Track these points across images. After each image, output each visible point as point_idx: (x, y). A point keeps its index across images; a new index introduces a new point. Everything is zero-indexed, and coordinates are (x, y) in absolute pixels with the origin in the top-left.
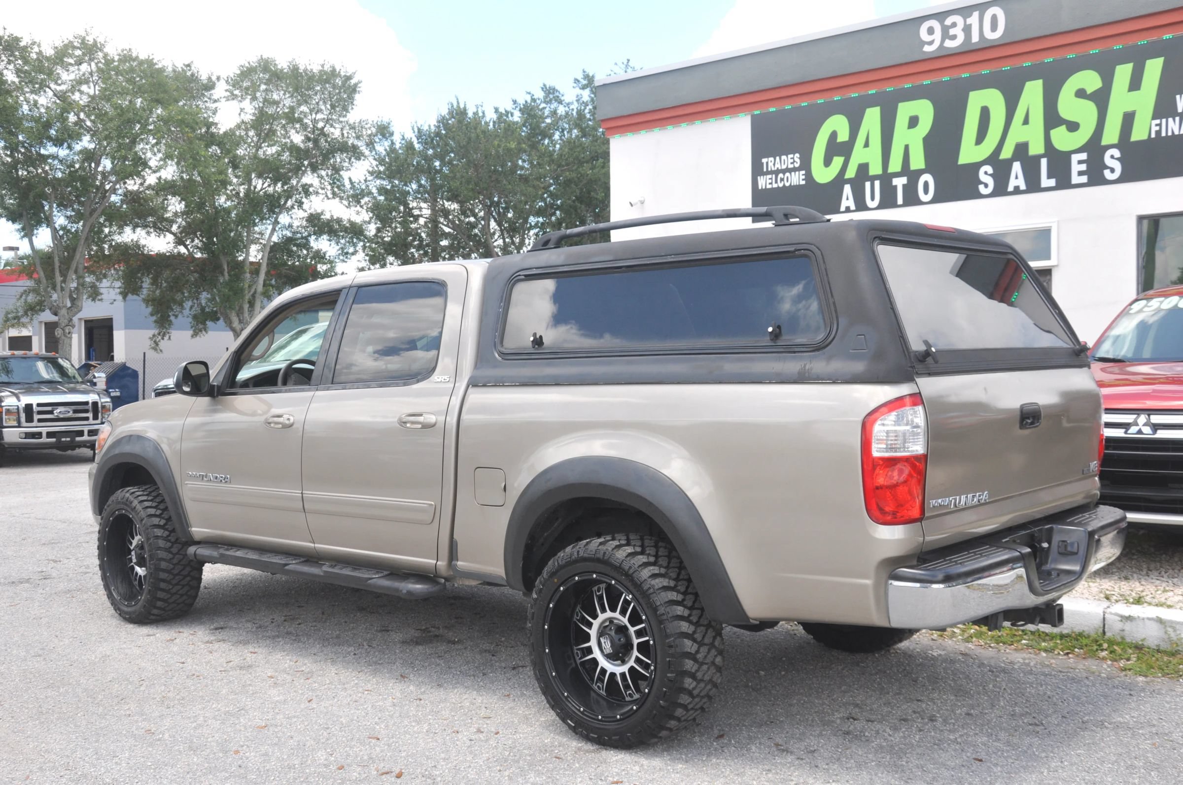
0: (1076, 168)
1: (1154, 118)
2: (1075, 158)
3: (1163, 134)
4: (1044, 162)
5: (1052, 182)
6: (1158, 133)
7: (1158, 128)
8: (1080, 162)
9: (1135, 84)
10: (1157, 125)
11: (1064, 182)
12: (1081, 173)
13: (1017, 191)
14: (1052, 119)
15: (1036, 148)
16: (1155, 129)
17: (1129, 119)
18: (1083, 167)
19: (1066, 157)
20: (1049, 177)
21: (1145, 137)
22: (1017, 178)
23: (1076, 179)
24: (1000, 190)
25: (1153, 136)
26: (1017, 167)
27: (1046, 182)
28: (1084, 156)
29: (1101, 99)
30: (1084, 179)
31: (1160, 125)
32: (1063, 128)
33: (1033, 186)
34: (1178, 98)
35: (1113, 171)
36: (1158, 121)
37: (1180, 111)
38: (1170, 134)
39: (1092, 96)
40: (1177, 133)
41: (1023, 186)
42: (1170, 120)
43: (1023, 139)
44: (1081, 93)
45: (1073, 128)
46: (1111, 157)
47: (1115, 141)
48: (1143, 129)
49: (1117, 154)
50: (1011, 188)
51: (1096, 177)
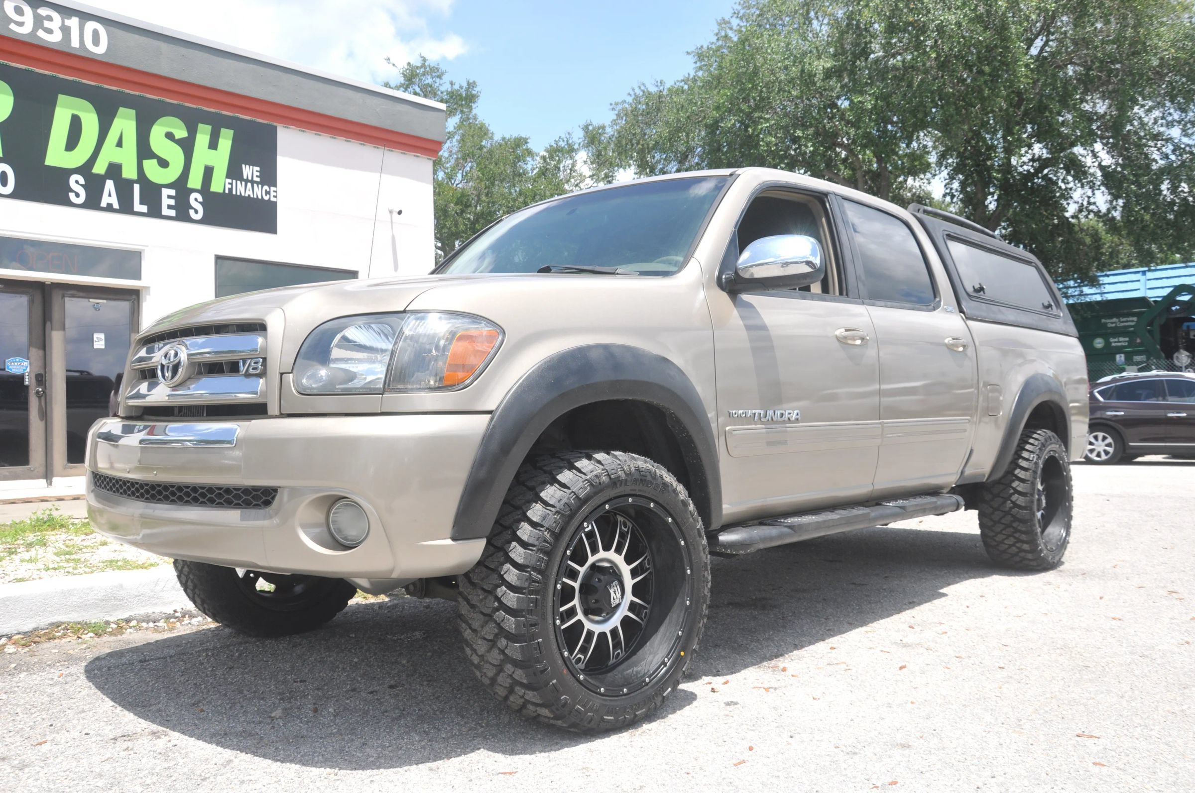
0: (166, 202)
1: (228, 177)
2: (166, 192)
3: (234, 193)
4: (137, 187)
5: (144, 209)
6: (231, 190)
7: (230, 186)
8: (169, 197)
9: (213, 145)
10: (229, 183)
11: (155, 212)
12: (170, 207)
13: (109, 208)
14: (144, 151)
15: (129, 172)
16: (228, 186)
17: (209, 172)
18: (172, 202)
19: (158, 188)
20: (141, 203)
21: (221, 191)
22: (110, 195)
23: (165, 211)
24: (93, 202)
25: (227, 191)
26: (110, 185)
27: (138, 207)
28: (172, 192)
29: (187, 146)
30: (172, 213)
31: (231, 184)
32: (155, 161)
33: (126, 207)
34: (243, 166)
35: (196, 212)
36: (230, 181)
37: (245, 177)
38: (238, 194)
39: (180, 142)
40: (243, 194)
41: (116, 206)
42: (239, 182)
43: (116, 160)
44: (170, 136)
45: (164, 163)
46: (195, 200)
47: (198, 186)
48: (219, 184)
49: (200, 199)
50: (103, 204)
51: (182, 213)
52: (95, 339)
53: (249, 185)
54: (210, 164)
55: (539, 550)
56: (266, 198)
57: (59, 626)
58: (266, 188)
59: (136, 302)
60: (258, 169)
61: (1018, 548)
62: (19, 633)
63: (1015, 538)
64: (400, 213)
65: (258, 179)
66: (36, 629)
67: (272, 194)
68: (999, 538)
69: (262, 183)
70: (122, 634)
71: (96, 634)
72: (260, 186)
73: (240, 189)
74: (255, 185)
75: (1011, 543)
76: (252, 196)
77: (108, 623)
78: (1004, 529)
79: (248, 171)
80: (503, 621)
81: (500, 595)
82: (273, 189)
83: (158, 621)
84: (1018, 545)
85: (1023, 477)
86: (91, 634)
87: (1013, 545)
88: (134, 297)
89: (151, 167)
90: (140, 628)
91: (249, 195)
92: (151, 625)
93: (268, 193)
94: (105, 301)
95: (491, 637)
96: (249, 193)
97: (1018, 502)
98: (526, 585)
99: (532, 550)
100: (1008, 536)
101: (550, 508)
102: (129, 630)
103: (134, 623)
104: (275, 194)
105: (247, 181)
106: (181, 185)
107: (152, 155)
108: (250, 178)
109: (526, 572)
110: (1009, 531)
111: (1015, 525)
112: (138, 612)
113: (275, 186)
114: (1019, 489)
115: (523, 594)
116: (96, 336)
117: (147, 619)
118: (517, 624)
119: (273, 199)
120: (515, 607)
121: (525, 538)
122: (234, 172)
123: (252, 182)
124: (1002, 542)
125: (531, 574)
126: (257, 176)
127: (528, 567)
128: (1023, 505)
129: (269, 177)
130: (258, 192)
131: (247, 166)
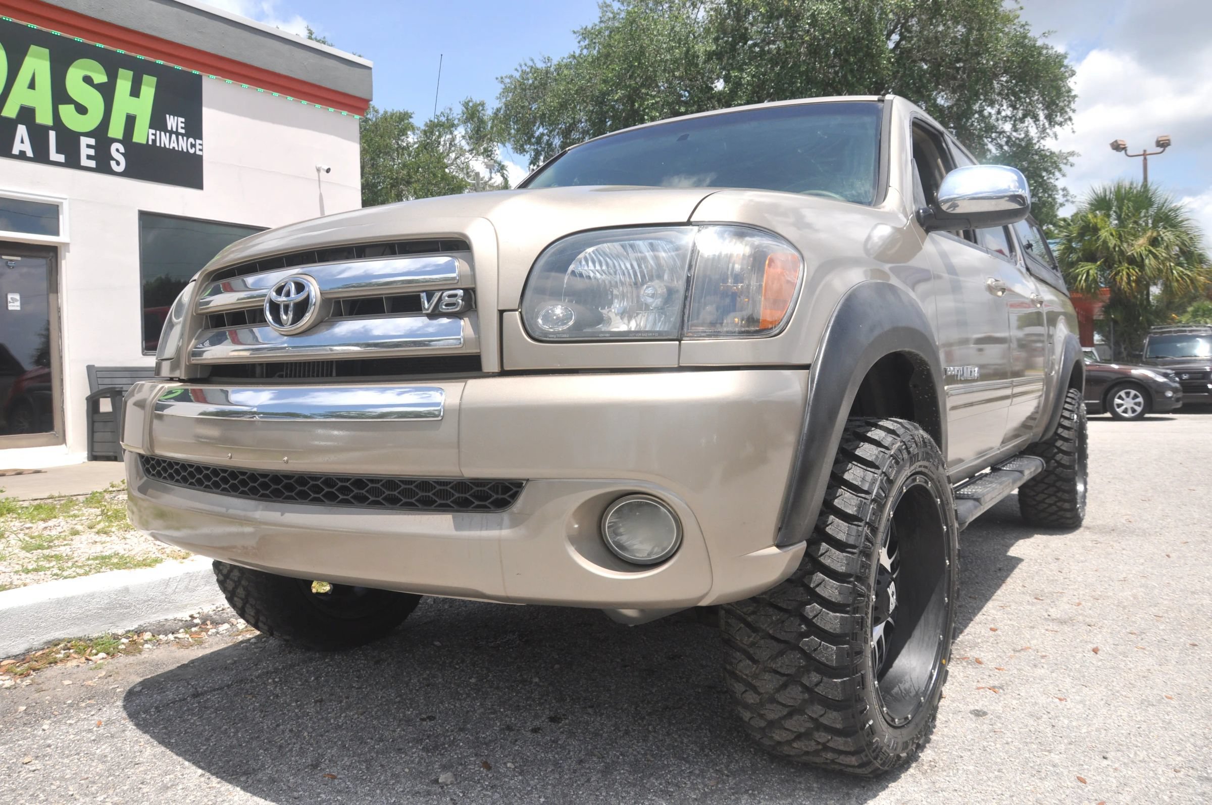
0: (85, 151)
1: (151, 127)
2: (84, 141)
3: (158, 144)
4: (52, 135)
5: (61, 158)
6: (154, 141)
7: (153, 137)
8: (89, 146)
9: (135, 92)
10: (153, 134)
11: (73, 162)
12: (89, 157)
13: (22, 156)
14: (60, 95)
15: (44, 117)
16: (151, 137)
17: (131, 120)
18: (92, 152)
19: (76, 136)
20: (58, 152)
21: (144, 142)
22: (22, 142)
23: (84, 162)
25: (150, 143)
26: (22, 130)
27: (54, 156)
28: (92, 141)
29: (107, 91)
30: (92, 164)
31: (155, 135)
32: (72, 107)
33: (41, 156)
34: (168, 116)
35: (118, 163)
36: (154, 131)
37: (169, 128)
38: (163, 146)
39: (99, 87)
40: (167, 146)
41: (30, 154)
42: (163, 133)
43: (29, 103)
44: (88, 80)
45: (82, 110)
46: (117, 150)
47: (120, 137)
48: (142, 134)
49: (122, 150)
50: (15, 151)
51: (103, 165)
52: (9, 299)
53: (174, 136)
54: (132, 112)
55: (861, 552)
56: (192, 151)
57: (56, 645)
58: (191, 140)
59: (53, 260)
60: (183, 120)
61: (1058, 507)
62: (8, 657)
63: (1057, 497)
64: (328, 171)
65: (183, 131)
66: (28, 651)
67: (198, 147)
68: (1040, 497)
69: (187, 135)
70: (140, 652)
71: (108, 654)
72: (185, 138)
73: (164, 140)
74: (180, 137)
75: (1052, 502)
76: (176, 148)
77: (116, 637)
78: (1046, 489)
79: (173, 122)
80: (815, 650)
81: (811, 615)
82: (198, 142)
83: (177, 631)
84: (1058, 504)
85: (1067, 436)
86: (104, 655)
87: (1054, 504)
88: (51, 254)
89: (67, 113)
90: (158, 643)
91: (174, 148)
92: (171, 637)
93: (193, 146)
94: (19, 258)
95: (792, 671)
96: (174, 145)
97: (1063, 462)
98: (850, 600)
99: (853, 553)
100: (1050, 496)
101: (863, 495)
102: (146, 646)
103: (147, 636)
104: (200, 147)
105: (171, 132)
106: (100, 133)
107: (69, 100)
108: (174, 129)
109: (849, 583)
110: (1052, 490)
111: (1058, 484)
112: (148, 621)
113: (201, 139)
114: (1064, 448)
115: (847, 612)
116: (10, 296)
117: (161, 629)
118: (840, 653)
119: (198, 153)
120: (838, 631)
121: (842, 537)
122: (157, 123)
123: (177, 134)
124: (1043, 501)
125: (855, 586)
126: (182, 128)
127: (850, 575)
128: (1068, 464)
129: (194, 129)
130: (183, 144)
131: (172, 117)
